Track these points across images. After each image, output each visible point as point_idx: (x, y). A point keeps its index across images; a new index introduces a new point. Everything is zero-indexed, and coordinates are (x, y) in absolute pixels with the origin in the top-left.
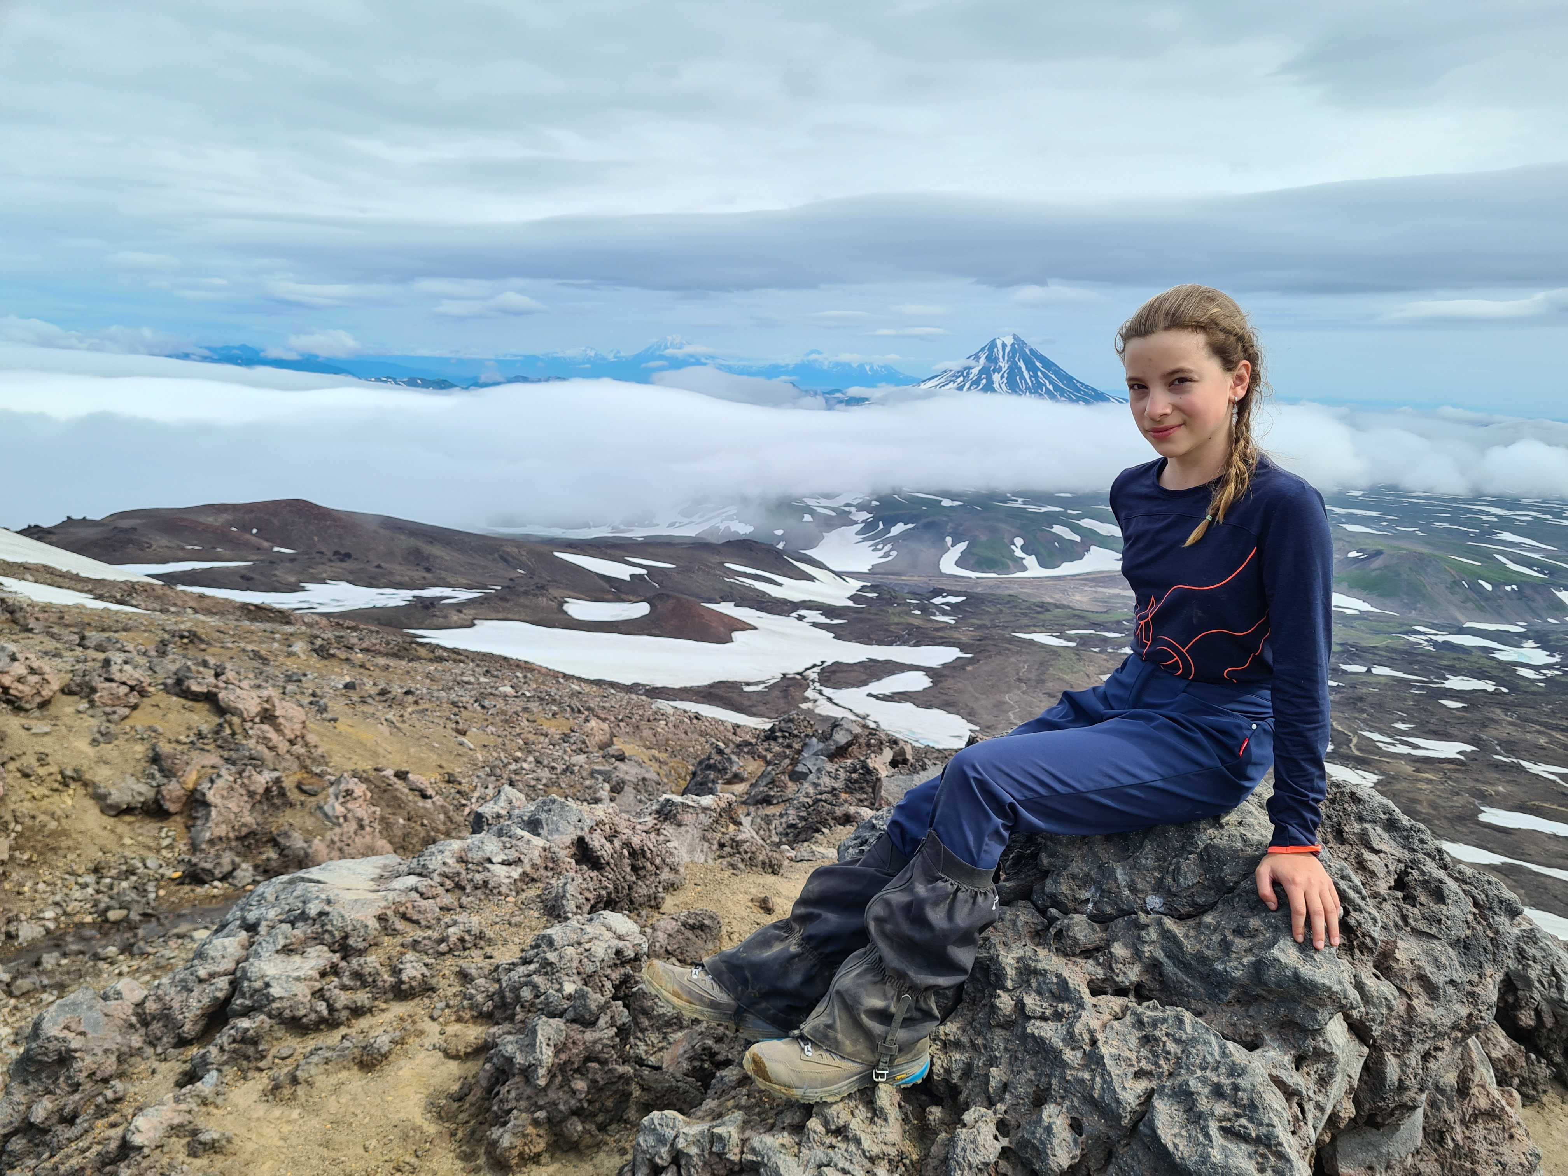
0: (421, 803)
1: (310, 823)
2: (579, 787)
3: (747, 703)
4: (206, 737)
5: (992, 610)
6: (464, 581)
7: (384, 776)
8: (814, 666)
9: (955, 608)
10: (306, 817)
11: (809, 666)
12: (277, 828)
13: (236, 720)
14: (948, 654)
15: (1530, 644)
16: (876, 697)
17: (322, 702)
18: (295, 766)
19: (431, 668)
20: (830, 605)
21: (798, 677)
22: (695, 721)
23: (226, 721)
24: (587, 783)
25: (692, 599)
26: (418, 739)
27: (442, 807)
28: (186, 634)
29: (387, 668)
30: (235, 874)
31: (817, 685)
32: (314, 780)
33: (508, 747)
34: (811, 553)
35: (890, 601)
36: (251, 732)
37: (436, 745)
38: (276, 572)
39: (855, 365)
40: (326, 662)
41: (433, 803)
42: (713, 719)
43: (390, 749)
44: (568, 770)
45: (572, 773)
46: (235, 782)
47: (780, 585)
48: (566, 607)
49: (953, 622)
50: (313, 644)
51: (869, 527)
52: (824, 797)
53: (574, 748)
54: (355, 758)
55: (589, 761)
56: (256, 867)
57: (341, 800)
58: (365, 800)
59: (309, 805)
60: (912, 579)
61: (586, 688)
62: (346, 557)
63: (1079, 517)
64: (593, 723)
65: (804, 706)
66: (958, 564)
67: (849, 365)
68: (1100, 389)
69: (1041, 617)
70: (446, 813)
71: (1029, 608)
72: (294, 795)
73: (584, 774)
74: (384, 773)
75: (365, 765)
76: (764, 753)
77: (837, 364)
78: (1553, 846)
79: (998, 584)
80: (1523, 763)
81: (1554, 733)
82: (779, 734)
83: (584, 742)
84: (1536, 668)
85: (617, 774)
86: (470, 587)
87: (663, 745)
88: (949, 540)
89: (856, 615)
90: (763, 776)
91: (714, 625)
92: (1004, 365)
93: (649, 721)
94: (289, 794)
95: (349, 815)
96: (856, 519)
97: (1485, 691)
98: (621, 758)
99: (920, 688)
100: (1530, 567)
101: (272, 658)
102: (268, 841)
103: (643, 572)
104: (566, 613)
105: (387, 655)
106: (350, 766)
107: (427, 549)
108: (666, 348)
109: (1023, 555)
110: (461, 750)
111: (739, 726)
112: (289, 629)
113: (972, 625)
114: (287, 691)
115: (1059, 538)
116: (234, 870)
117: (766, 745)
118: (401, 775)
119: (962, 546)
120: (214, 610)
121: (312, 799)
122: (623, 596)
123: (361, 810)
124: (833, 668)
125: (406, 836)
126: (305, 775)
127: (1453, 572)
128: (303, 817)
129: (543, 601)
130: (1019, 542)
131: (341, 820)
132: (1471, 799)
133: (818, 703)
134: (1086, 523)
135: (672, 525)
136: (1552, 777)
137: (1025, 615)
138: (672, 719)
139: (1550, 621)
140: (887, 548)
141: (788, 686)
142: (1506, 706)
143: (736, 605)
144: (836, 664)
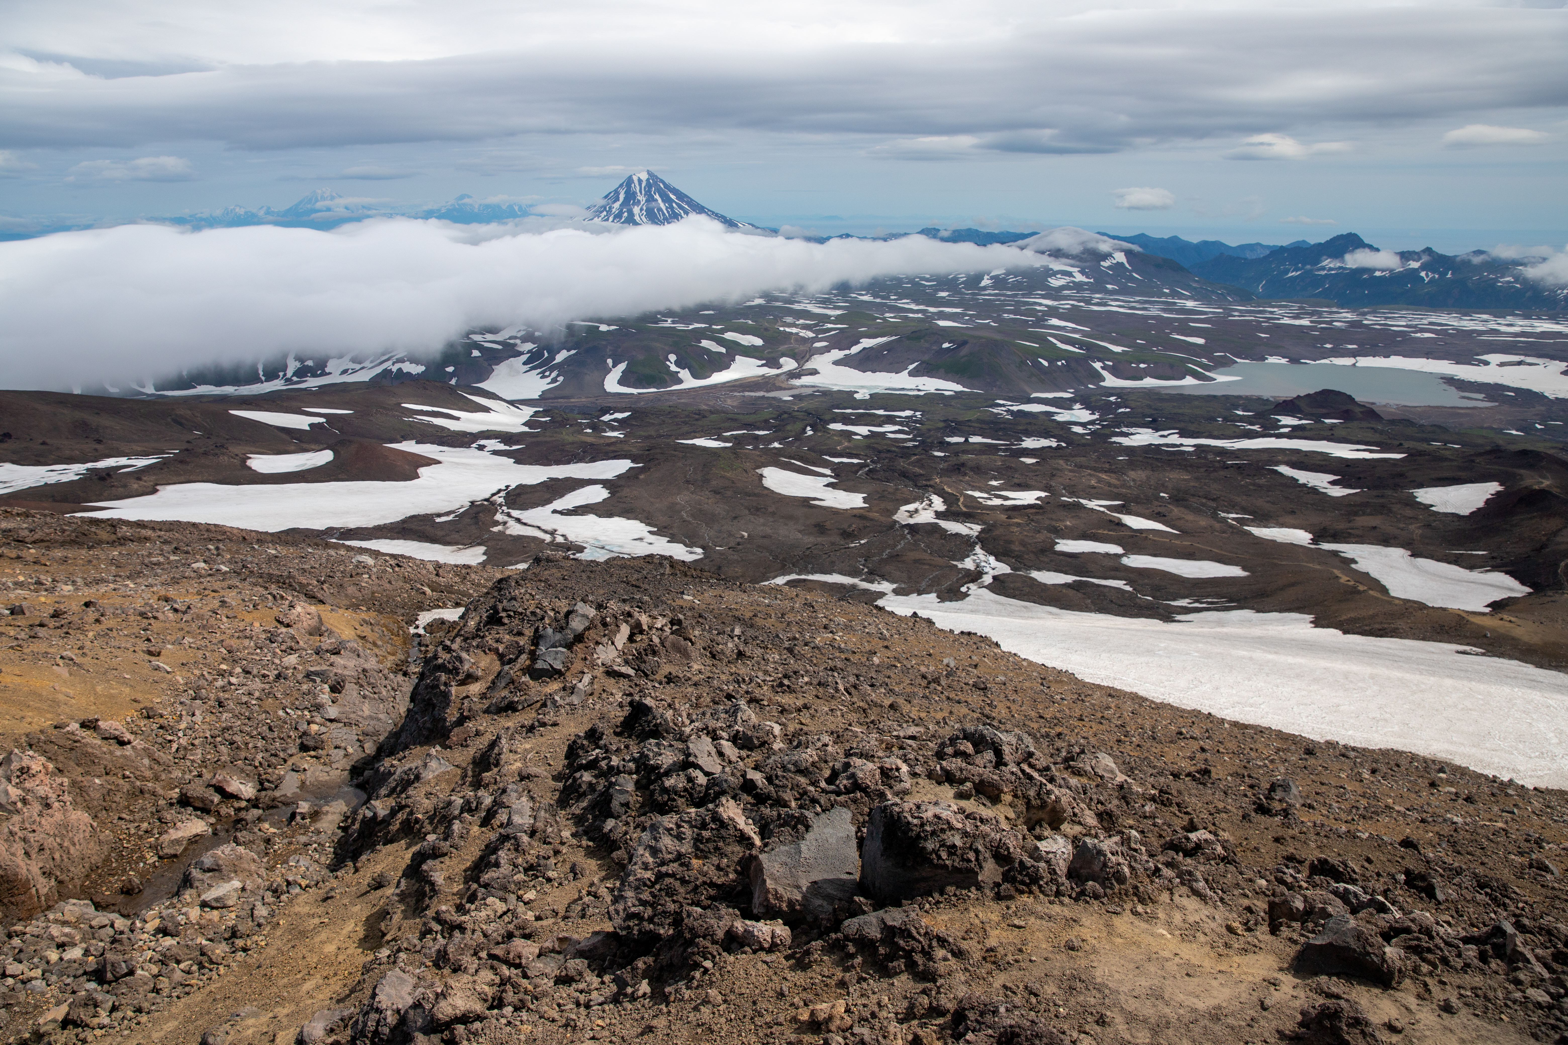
0: (118, 752)
2: (296, 695)
3: (440, 533)
5: (656, 421)
6: (139, 449)
7: (68, 733)
8: (500, 491)
9: (622, 424)
11: (494, 491)
14: (623, 466)
15: (1078, 406)
16: (561, 513)
19: (115, 553)
20: (507, 433)
21: (486, 503)
24: (305, 687)
25: (374, 441)
26: (104, 674)
27: (144, 749)
31: (504, 508)
33: (210, 660)
34: (484, 385)
35: (563, 423)
37: (127, 676)
39: (504, 207)
41: (133, 747)
43: (71, 692)
44: (282, 675)
45: (286, 678)
47: (458, 419)
48: (249, 463)
49: (622, 436)
51: (534, 357)
53: (283, 648)
54: (28, 715)
55: (303, 662)
57: (15, 780)
58: (47, 774)
60: (580, 401)
61: (282, 550)
62: (5, 437)
63: (723, 331)
64: (299, 607)
65: (495, 529)
66: (621, 382)
67: (499, 207)
69: (700, 423)
70: (150, 756)
71: (688, 416)
73: (300, 677)
74: (68, 728)
75: (41, 723)
76: (495, 645)
77: (487, 206)
79: (657, 397)
80: (1082, 501)
81: (1100, 475)
83: (292, 638)
84: (1084, 425)
85: (335, 671)
86: (145, 454)
88: (610, 362)
89: (533, 440)
90: (499, 675)
91: (399, 463)
92: (642, 199)
95: (29, 797)
96: (521, 349)
97: (1050, 447)
98: (336, 651)
99: (600, 500)
100: (1073, 345)
103: (322, 420)
104: (250, 468)
106: (22, 730)
107: (94, 420)
108: (317, 201)
109: (678, 369)
110: (157, 676)
113: (640, 437)
115: (707, 351)
118: (89, 726)
119: (622, 366)
122: (305, 446)
123: (42, 787)
124: (518, 491)
125: (105, 797)
127: (1020, 354)
129: (224, 459)
130: (673, 357)
131: (19, 805)
132: (1049, 535)
133: (508, 525)
134: (729, 336)
135: (345, 372)
136: (1102, 509)
137: (686, 423)
138: (375, 570)
139: (1090, 386)
140: (554, 374)
141: (478, 513)
142: (1066, 458)
143: (417, 443)
144: (520, 486)
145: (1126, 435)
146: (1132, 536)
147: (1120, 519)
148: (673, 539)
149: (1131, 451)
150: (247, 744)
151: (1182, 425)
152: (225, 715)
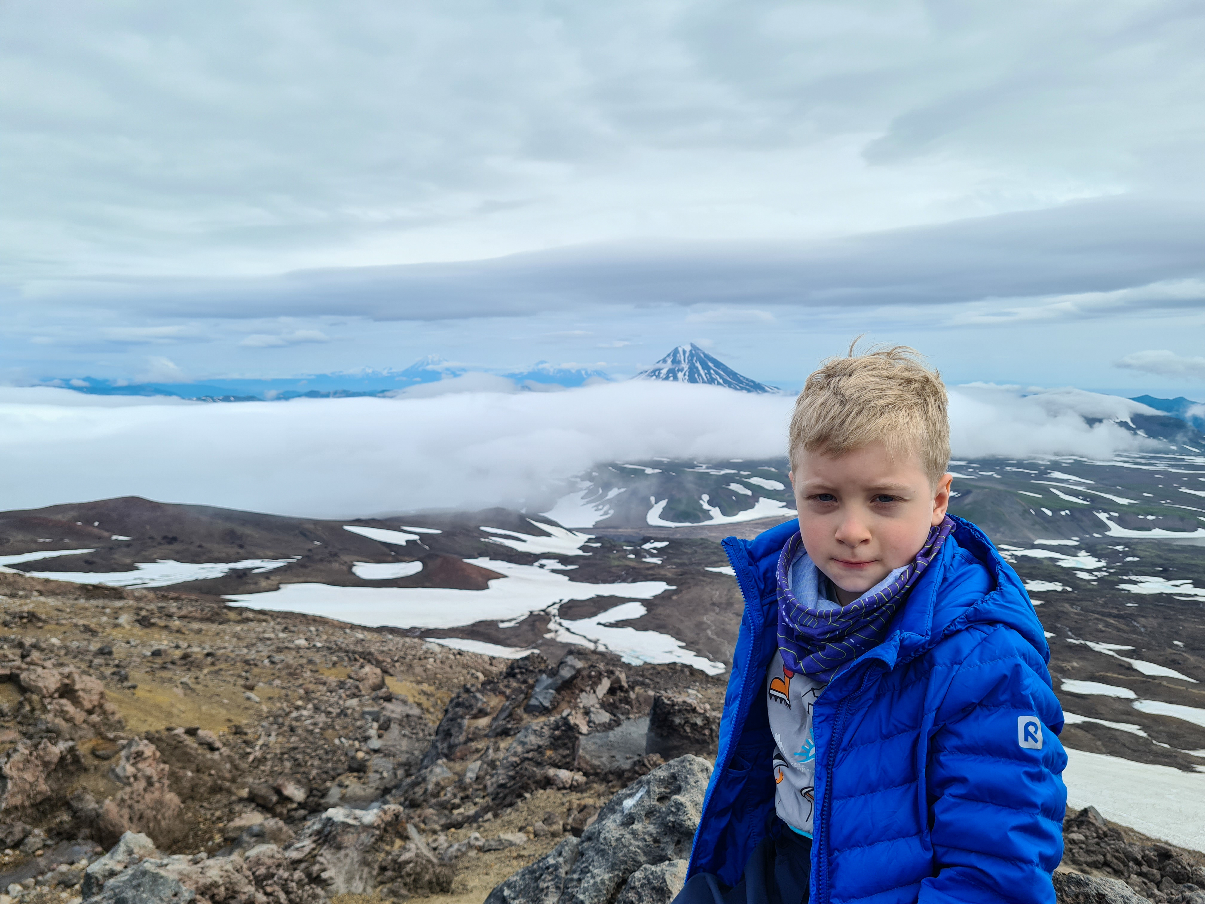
0: (209, 756)
1: (102, 785)
2: (351, 728)
3: (502, 637)
4: (6, 715)
5: (689, 551)
6: (272, 554)
7: (175, 735)
8: (554, 604)
9: (660, 550)
10: (99, 780)
11: (550, 603)
12: (72, 792)
13: (35, 697)
14: (658, 588)
15: (1083, 553)
16: (604, 625)
17: (123, 672)
18: (91, 733)
19: (238, 628)
20: (565, 555)
21: (542, 613)
22: (458, 657)
23: (26, 699)
24: (359, 723)
25: (456, 556)
26: (210, 698)
27: (229, 756)
28: (25, 615)
29: (199, 631)
30: (26, 841)
31: (557, 618)
32: (107, 745)
33: (290, 698)
34: (548, 515)
35: (611, 549)
36: (49, 707)
37: (226, 701)
38: (116, 556)
39: (573, 371)
40: (147, 630)
41: (221, 754)
42: (473, 653)
43: (183, 709)
44: (343, 713)
45: (346, 715)
46: (31, 754)
47: (525, 541)
48: (354, 569)
49: (660, 562)
50: (138, 614)
51: (591, 492)
52: (530, 755)
53: (348, 693)
54: (150, 720)
55: (361, 704)
56: (49, 831)
57: (132, 761)
58: (154, 759)
59: (102, 769)
60: (626, 531)
61: (368, 636)
62: (173, 540)
63: (749, 477)
64: (368, 669)
65: (548, 636)
66: (662, 516)
67: (569, 371)
68: (757, 380)
70: (232, 762)
71: (716, 548)
72: (89, 761)
73: (357, 715)
74: (176, 732)
75: (158, 725)
76: (504, 689)
77: (560, 371)
78: (1117, 706)
79: (693, 530)
80: (1089, 644)
81: (1108, 619)
82: (517, 671)
83: (357, 687)
84: (1090, 571)
85: (384, 713)
86: (275, 558)
87: (431, 679)
88: (652, 499)
89: (585, 561)
90: (502, 710)
91: (474, 576)
92: (685, 366)
93: (420, 659)
94: (83, 760)
95: (139, 775)
96: (581, 487)
97: (1055, 591)
98: (388, 699)
99: (638, 616)
100: (1077, 496)
101: (100, 630)
102: (63, 805)
103: (417, 537)
104: (354, 574)
105: (202, 620)
106: (144, 728)
107: (240, 529)
108: (428, 364)
109: (710, 508)
110: (248, 704)
111: (494, 658)
112: (119, 604)
113: (675, 564)
114: (93, 664)
115: (736, 493)
116: (26, 836)
117: (506, 682)
118: (192, 732)
119: (663, 503)
120: (58, 591)
121: (105, 763)
122: (401, 558)
123: (149, 769)
124: (570, 604)
125: (193, 788)
126: (100, 741)
127: (1023, 504)
128: (96, 780)
129: (335, 566)
130: (706, 497)
131: (132, 780)
133: (559, 633)
134: (755, 481)
136: (1111, 653)
137: (714, 553)
138: (440, 656)
139: (1096, 535)
140: (606, 508)
141: (535, 621)
142: (1072, 602)
143: (491, 559)
144: (571, 601)
145: (1135, 583)
146: (1144, 682)
147: (1130, 664)
148: (699, 654)
149: (1140, 598)
150: (306, 762)
151: (1196, 576)
152: (293, 739)
